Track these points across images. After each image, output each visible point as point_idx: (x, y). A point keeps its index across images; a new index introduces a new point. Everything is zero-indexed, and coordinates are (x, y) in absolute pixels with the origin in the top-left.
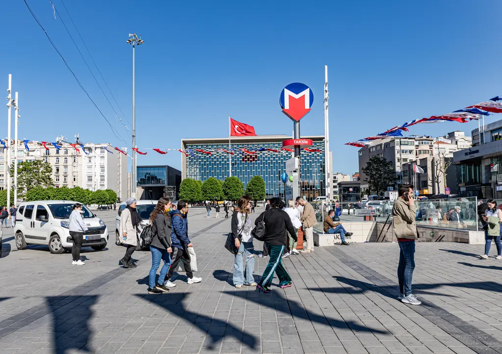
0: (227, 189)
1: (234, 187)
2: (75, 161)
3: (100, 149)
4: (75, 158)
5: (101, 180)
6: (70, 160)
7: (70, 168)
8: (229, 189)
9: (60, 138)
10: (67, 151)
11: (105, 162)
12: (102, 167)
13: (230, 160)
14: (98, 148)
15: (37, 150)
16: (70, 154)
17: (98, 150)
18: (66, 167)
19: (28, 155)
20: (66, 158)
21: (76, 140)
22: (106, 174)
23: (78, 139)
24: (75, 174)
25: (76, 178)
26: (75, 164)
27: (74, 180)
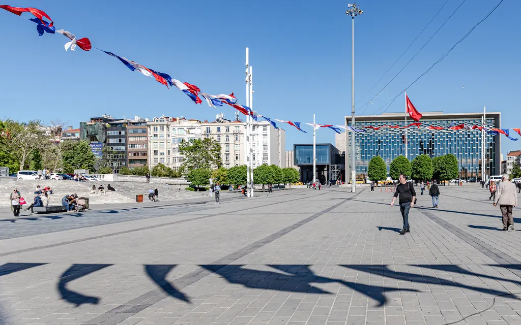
0: (418, 167)
1: (426, 165)
2: (237, 139)
3: (262, 126)
4: (237, 135)
5: (264, 159)
6: (232, 138)
7: (232, 146)
8: (421, 167)
9: (220, 116)
10: (228, 129)
11: (268, 140)
12: (265, 146)
13: (406, 137)
14: (261, 125)
15: (197, 128)
16: (231, 131)
17: (261, 128)
18: (227, 145)
19: (188, 133)
20: (228, 136)
21: (236, 117)
22: (269, 152)
23: (238, 116)
24: (237, 152)
25: (238, 156)
26: (237, 142)
27: (237, 158)
